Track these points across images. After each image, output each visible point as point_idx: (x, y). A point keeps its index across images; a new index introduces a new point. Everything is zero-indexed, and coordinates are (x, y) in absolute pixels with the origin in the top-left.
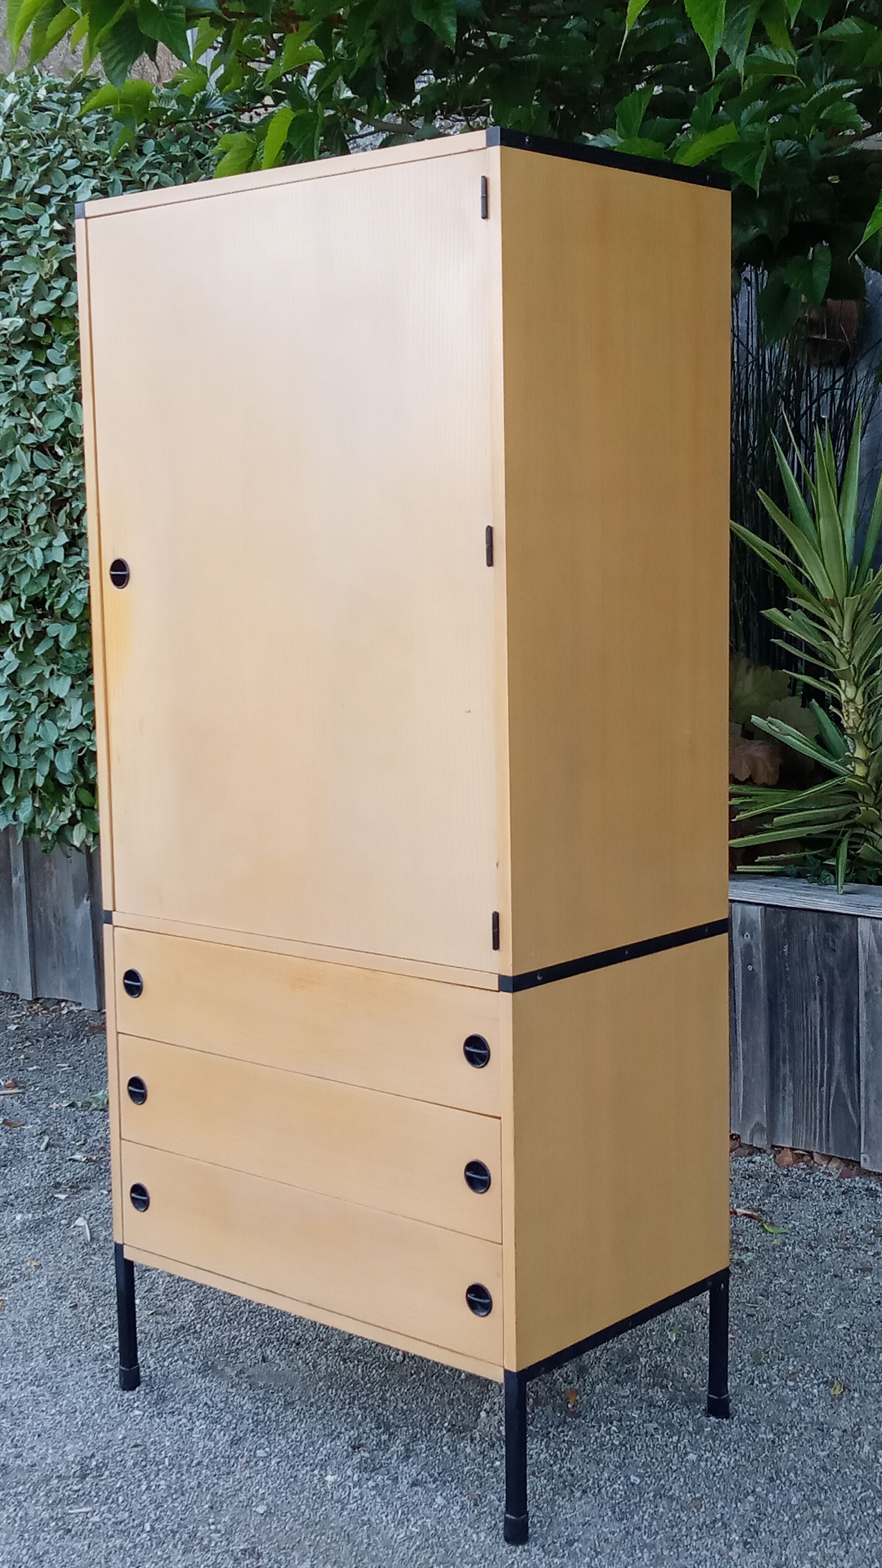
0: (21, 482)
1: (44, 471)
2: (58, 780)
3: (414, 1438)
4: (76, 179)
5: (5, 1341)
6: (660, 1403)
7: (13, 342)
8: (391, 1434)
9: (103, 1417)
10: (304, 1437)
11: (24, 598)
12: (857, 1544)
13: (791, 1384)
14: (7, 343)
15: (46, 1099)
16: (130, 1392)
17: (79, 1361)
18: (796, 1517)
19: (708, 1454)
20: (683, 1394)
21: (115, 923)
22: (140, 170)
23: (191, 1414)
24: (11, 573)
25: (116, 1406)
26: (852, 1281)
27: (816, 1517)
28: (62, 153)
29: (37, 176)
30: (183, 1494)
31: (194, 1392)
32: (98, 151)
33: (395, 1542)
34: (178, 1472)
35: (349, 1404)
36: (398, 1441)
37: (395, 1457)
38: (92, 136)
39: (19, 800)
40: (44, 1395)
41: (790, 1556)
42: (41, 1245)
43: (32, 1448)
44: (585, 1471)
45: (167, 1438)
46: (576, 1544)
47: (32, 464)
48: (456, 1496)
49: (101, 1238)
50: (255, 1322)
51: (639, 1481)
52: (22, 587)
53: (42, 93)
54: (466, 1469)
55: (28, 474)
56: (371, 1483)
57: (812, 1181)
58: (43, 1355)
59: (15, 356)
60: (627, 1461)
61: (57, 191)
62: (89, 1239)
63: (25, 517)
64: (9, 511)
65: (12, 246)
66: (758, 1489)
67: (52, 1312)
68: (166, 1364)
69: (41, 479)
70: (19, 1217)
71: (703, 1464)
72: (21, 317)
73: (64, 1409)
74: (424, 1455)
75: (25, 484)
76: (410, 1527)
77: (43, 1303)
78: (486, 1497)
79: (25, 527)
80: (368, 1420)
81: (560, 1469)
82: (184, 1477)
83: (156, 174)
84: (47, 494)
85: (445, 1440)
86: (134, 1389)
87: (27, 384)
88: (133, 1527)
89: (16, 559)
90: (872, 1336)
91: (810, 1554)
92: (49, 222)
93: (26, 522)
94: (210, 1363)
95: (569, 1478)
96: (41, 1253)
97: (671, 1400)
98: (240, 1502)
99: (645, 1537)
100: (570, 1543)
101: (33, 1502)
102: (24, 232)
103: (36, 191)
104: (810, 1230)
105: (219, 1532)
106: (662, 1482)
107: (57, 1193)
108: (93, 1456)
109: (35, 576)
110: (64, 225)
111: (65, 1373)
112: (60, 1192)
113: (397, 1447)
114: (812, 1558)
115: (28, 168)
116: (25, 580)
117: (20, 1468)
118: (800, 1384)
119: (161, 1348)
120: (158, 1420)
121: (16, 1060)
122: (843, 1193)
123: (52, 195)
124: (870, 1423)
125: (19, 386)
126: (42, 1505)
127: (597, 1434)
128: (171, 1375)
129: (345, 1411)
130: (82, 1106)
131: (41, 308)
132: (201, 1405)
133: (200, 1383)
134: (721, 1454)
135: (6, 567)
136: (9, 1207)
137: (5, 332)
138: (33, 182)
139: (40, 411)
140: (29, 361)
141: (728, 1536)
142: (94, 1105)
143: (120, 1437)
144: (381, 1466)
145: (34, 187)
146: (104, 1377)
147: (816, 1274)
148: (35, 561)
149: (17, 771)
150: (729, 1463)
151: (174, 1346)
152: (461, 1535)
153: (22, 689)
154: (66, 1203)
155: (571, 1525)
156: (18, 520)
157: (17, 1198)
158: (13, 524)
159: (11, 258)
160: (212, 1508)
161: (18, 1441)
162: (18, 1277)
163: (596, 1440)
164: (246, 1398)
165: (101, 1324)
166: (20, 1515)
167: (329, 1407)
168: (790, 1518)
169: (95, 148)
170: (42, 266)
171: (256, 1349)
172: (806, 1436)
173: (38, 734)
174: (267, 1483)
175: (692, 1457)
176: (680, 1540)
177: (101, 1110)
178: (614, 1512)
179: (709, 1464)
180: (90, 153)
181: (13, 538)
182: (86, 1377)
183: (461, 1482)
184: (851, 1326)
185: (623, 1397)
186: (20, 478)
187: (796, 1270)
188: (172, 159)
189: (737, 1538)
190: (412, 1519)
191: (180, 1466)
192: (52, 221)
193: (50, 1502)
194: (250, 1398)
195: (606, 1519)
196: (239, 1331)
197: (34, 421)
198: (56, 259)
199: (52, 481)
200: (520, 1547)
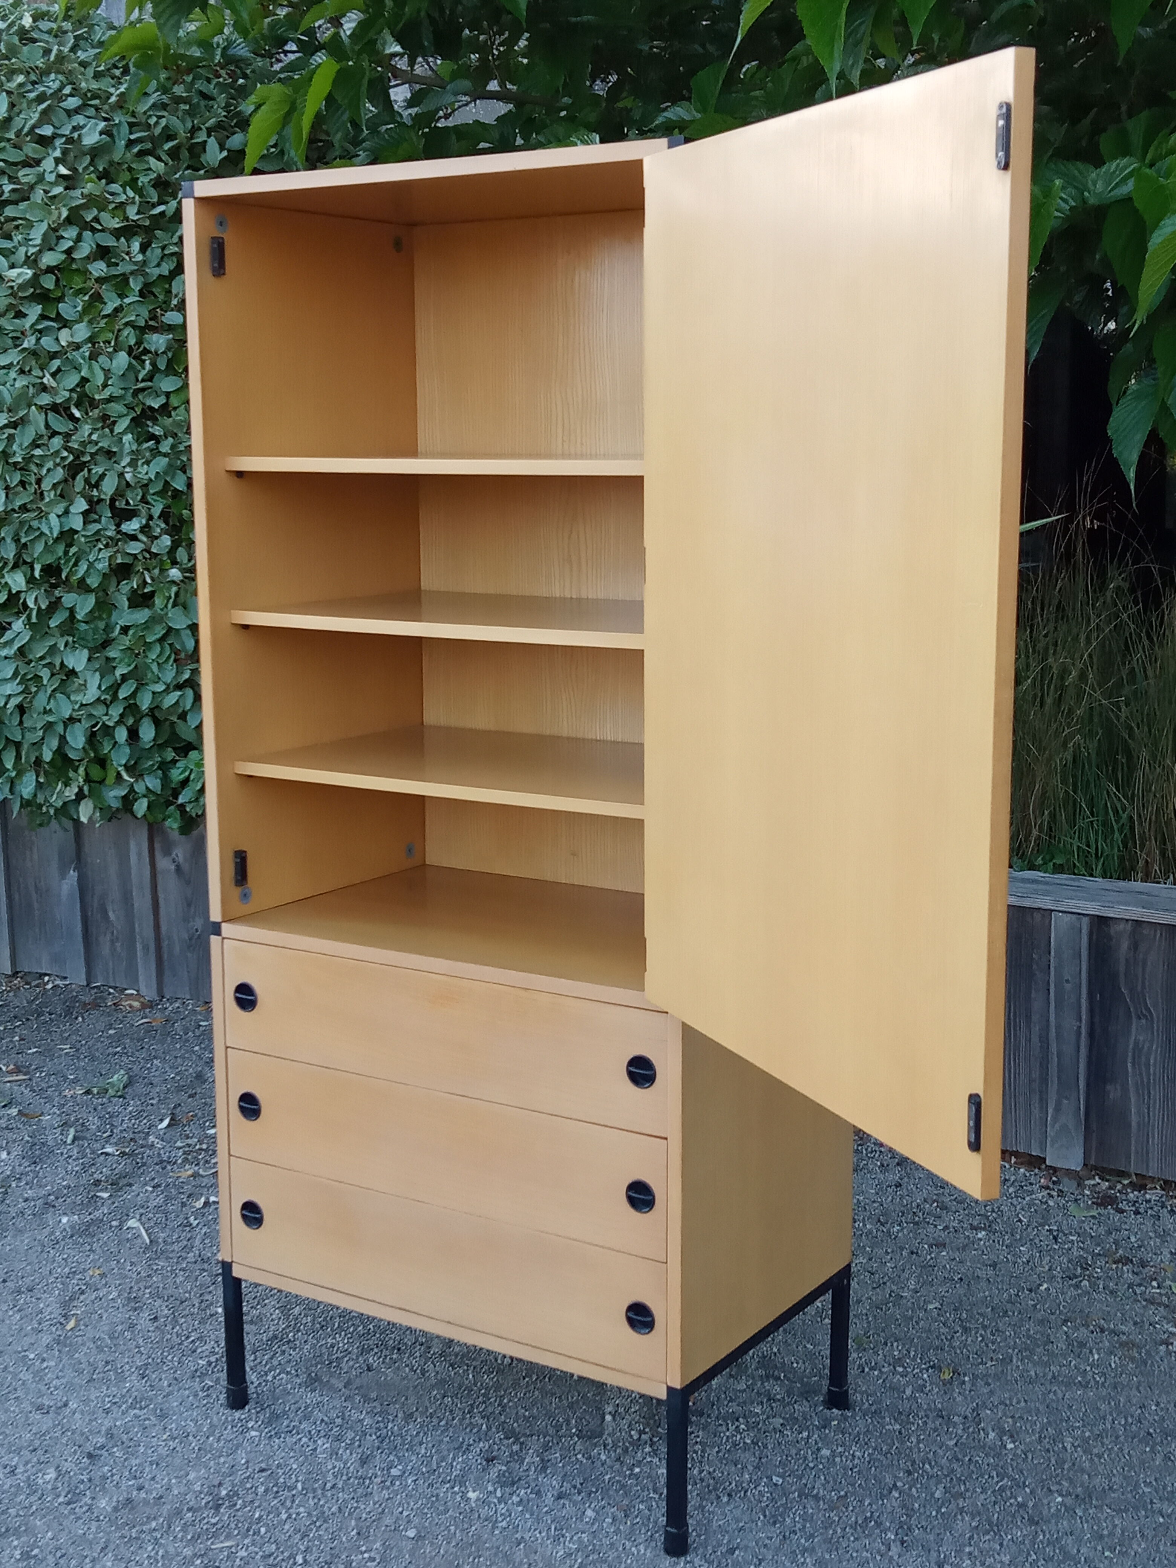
0: (35, 445)
1: (59, 433)
2: (67, 755)
3: (546, 1448)
4: (79, 119)
5: (91, 1360)
6: (778, 1397)
7: (20, 294)
8: (522, 1444)
9: (219, 1440)
10: (433, 1451)
11: (38, 568)
12: (1009, 1537)
13: (900, 1369)
14: (13, 295)
15: (58, 1085)
16: (240, 1412)
17: (176, 1379)
18: (943, 1510)
19: (840, 1449)
20: (799, 1385)
21: (224, 934)
22: (145, 113)
23: (310, 1432)
24: (23, 541)
25: (230, 1427)
26: (929, 1257)
27: (961, 1511)
28: (60, 90)
29: (37, 115)
30: (325, 1521)
31: (306, 1407)
32: (100, 89)
33: (555, 1561)
34: (314, 1497)
35: (469, 1412)
36: (531, 1451)
37: (533, 1469)
38: (90, 71)
39: (20, 774)
40: (149, 1419)
41: (948, 1553)
42: (99, 1251)
43: (153, 1479)
44: (726, 1473)
45: (292, 1460)
46: (737, 1552)
47: (47, 426)
48: (604, 1507)
49: (160, 1240)
50: (348, 1328)
51: (781, 1481)
52: (36, 556)
53: (27, 21)
54: (607, 1477)
55: (42, 436)
56: (515, 1499)
57: (864, 1152)
58: (136, 1374)
59: (23, 310)
60: (763, 1460)
61: (59, 132)
62: (148, 1241)
63: (39, 482)
64: (22, 475)
65: (13, 190)
66: (899, 1484)
67: (132, 1326)
68: (270, 1378)
69: (57, 442)
70: (65, 1220)
71: (838, 1459)
72: (29, 268)
73: (175, 1433)
74: (561, 1465)
75: (38, 446)
76: (567, 1543)
77: (120, 1315)
78: (634, 1507)
79: (38, 492)
80: (494, 1429)
81: (701, 1472)
82: (321, 1503)
83: (164, 117)
84: (64, 459)
85: (578, 1448)
86: (243, 1407)
87: (38, 340)
88: (283, 1560)
89: (30, 526)
90: (964, 1315)
91: (967, 1549)
92: (54, 165)
93: (40, 487)
94: (313, 1375)
95: (711, 1481)
96: (101, 1260)
97: (789, 1393)
98: (387, 1526)
99: (803, 1541)
100: (732, 1551)
101: (171, 1538)
102: (26, 176)
103: (37, 131)
104: (875, 1205)
105: (374, 1560)
106: (804, 1481)
107: (98, 1191)
108: (220, 1484)
109: (50, 544)
110: (69, 170)
111: (165, 1394)
112: (101, 1190)
113: (531, 1458)
114: (970, 1553)
115: (25, 105)
116: (39, 548)
117: (146, 1502)
118: (909, 1370)
119: (258, 1360)
120: (277, 1441)
121: (11, 1041)
122: (898, 1164)
123: (55, 136)
124: (986, 1407)
125: (28, 343)
126: (181, 1541)
127: (727, 1434)
128: (277, 1391)
129: (467, 1421)
130: (98, 1093)
131: (49, 259)
132: (318, 1423)
133: (310, 1398)
134: (853, 1448)
135: (18, 534)
136: (51, 1209)
137: (14, 284)
138: (32, 122)
139: (54, 369)
140: (40, 315)
141: (883, 1535)
142: (111, 1092)
143: (243, 1461)
144: (520, 1479)
145: (34, 127)
146: (208, 1396)
147: (893, 1252)
148: (51, 529)
149: (18, 745)
150: (863, 1456)
151: (271, 1358)
152: (621, 1549)
153: (31, 661)
154: (110, 1202)
155: (727, 1532)
156: (31, 484)
157: (57, 1198)
158: (25, 488)
159: (16, 203)
160: (359, 1534)
161: (136, 1471)
162: (84, 1288)
163: (727, 1441)
164: (364, 1412)
165: (188, 1338)
166: (160, 1553)
167: (450, 1417)
168: (937, 1513)
169: (94, 85)
170: (50, 213)
171: (358, 1357)
172: (930, 1425)
173: (48, 708)
174: (408, 1504)
175: (826, 1452)
176: (838, 1542)
177: (120, 1097)
178: (765, 1516)
179: (844, 1459)
180: (89, 91)
181: (25, 504)
182: (188, 1397)
183: (605, 1492)
184: (941, 1305)
185: (740, 1391)
186: (34, 440)
187: (872, 1247)
188: (178, 100)
189: (893, 1537)
190: (567, 1535)
191: (314, 1490)
192: (57, 165)
193: (189, 1537)
194: (367, 1413)
195: (759, 1524)
196: (334, 1338)
197: (48, 380)
198: (64, 206)
199: (69, 444)
200: (683, 1558)
